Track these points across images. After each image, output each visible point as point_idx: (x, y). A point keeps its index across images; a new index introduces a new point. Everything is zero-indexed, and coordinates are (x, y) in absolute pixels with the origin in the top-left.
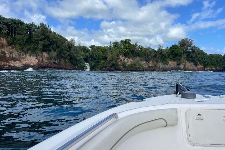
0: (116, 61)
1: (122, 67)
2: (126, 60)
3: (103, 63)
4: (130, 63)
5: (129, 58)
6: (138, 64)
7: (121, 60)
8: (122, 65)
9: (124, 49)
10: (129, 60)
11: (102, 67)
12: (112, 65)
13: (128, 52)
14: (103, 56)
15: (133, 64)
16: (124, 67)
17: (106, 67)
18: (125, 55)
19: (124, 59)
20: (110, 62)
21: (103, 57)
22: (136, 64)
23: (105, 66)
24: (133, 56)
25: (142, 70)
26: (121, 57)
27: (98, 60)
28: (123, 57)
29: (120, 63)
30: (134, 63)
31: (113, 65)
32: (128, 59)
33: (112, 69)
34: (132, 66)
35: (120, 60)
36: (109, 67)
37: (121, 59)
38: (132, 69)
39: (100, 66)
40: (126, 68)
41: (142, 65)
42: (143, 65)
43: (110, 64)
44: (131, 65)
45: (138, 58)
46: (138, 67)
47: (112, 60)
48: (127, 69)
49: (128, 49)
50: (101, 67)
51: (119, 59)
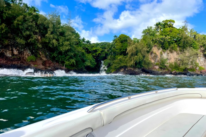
0: (144, 57)
1: (157, 67)
2: (165, 56)
3: (120, 61)
4: (172, 61)
5: (171, 52)
6: (190, 63)
7: (156, 56)
8: (156, 65)
9: (161, 37)
10: (170, 54)
11: (118, 67)
12: (136, 64)
13: (169, 40)
14: (121, 49)
15: (179, 62)
16: (161, 68)
17: (125, 67)
18: (164, 46)
19: (161, 54)
20: (132, 58)
21: (121, 51)
22: (185, 62)
23: (123, 65)
24: (178, 49)
25: (199, 73)
26: (155, 50)
27: (114, 56)
28: (159, 49)
29: (153, 61)
30: (182, 61)
31: (138, 64)
32: (168, 53)
33: (137, 70)
34: (176, 67)
35: (153, 55)
36: (131, 66)
37: (155, 53)
38: (178, 72)
39: (115, 65)
40: (164, 69)
41: (198, 64)
42: (200, 65)
43: (132, 62)
44: (175, 63)
45: (188, 52)
46: (189, 67)
47: (136, 55)
48: (167, 71)
49: (169, 35)
50: (116, 66)
51: (152, 53)
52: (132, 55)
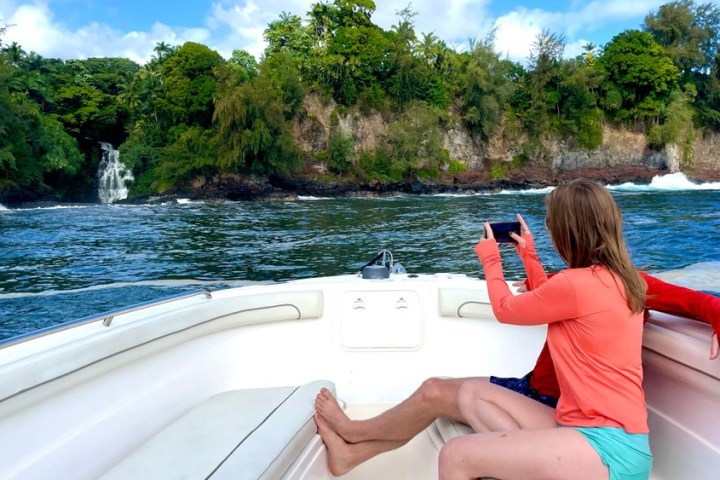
0: (275, 133)
1: (321, 168)
2: (345, 127)
3: (191, 149)
4: (370, 143)
5: (366, 114)
6: (422, 150)
7: (316, 129)
8: (319, 161)
9: (332, 59)
10: (363, 123)
11: (181, 172)
12: (250, 158)
13: (358, 73)
14: (191, 103)
15: (390, 147)
16: (334, 171)
17: (210, 171)
18: (342, 90)
19: (334, 122)
20: (235, 137)
21: (192, 108)
22: (407, 147)
23: (200, 162)
24: (387, 102)
25: (449, 182)
26: (312, 105)
27: (163, 128)
28: (326, 104)
29: (306, 147)
30: (398, 143)
31: (254, 160)
32: (356, 119)
33: (252, 181)
34: (382, 165)
35: (307, 125)
36: (231, 169)
37: (315, 119)
38: (385, 180)
39: (171, 164)
40: (345, 173)
41: (447, 152)
42: (453, 156)
43: (236, 153)
44: (380, 153)
45: (418, 114)
46: (420, 164)
47: (249, 126)
48: (352, 178)
49: (356, 54)
50: (174, 170)
51: (303, 117)
52: (233, 126)
